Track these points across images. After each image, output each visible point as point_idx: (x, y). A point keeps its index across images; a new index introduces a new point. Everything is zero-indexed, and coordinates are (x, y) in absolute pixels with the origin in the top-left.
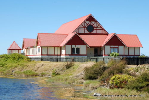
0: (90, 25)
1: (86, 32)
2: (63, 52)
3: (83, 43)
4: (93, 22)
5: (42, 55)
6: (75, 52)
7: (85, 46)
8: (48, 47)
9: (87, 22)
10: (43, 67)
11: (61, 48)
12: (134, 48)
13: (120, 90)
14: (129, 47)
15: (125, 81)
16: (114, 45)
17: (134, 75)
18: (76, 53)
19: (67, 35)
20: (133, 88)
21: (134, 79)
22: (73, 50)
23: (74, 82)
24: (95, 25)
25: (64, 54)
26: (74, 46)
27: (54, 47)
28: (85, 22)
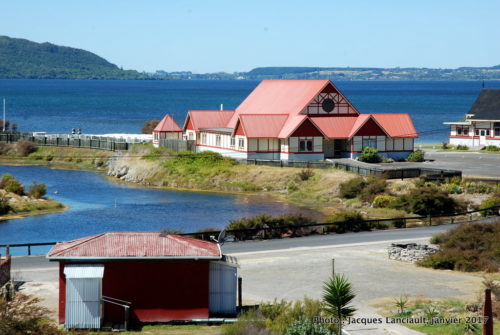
0: (328, 99)
1: (322, 111)
2: (285, 148)
3: (317, 132)
4: (333, 95)
5: (248, 152)
6: (306, 148)
7: (321, 138)
8: (258, 139)
9: (323, 95)
10: (262, 176)
11: (280, 141)
12: (404, 138)
13: (383, 209)
14: (394, 138)
15: (386, 202)
16: (369, 135)
17: (395, 195)
18: (306, 150)
19: (288, 115)
20: (393, 207)
21: (394, 199)
22: (302, 144)
23: (328, 200)
24: (336, 98)
25: (287, 151)
26: (304, 138)
27: (268, 139)
28: (319, 95)
